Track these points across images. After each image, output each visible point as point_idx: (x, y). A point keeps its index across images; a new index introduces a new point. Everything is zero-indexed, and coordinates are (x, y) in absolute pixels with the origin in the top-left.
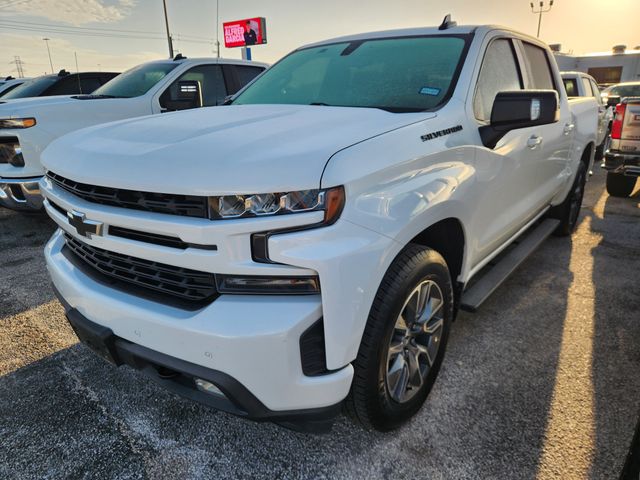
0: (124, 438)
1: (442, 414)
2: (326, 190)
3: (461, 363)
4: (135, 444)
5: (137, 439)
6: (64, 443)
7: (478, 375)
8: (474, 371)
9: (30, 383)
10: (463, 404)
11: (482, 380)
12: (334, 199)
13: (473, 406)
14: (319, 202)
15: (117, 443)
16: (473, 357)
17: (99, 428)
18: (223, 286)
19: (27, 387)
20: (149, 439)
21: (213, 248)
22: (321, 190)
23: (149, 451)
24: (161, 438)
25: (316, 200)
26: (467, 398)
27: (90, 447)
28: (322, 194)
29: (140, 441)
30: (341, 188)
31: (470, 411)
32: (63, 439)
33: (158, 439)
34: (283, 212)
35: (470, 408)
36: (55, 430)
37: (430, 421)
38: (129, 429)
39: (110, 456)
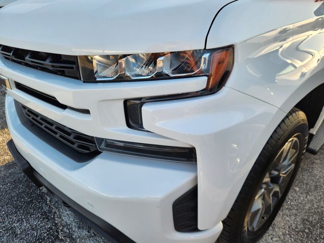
0: (56, 224)
1: (284, 234)
2: (212, 51)
3: (297, 189)
4: (62, 230)
5: (64, 227)
6: (18, 224)
7: (312, 201)
8: (308, 197)
9: (11, 174)
10: (301, 227)
11: (315, 206)
12: (220, 63)
13: (309, 229)
14: (203, 66)
15: (51, 228)
16: (307, 184)
17: (42, 215)
18: (103, 146)
19: (8, 177)
20: (72, 228)
21: (87, 112)
22: (205, 50)
23: (69, 238)
24: (79, 228)
25: (197, 63)
26: (304, 221)
27: (33, 229)
28: (206, 56)
29: (65, 229)
30: (230, 49)
31: (307, 233)
32: (18, 221)
33: (77, 229)
34: (160, 76)
35: (307, 231)
36: (16, 212)
37: (275, 239)
38: (60, 218)
39: (44, 239)
